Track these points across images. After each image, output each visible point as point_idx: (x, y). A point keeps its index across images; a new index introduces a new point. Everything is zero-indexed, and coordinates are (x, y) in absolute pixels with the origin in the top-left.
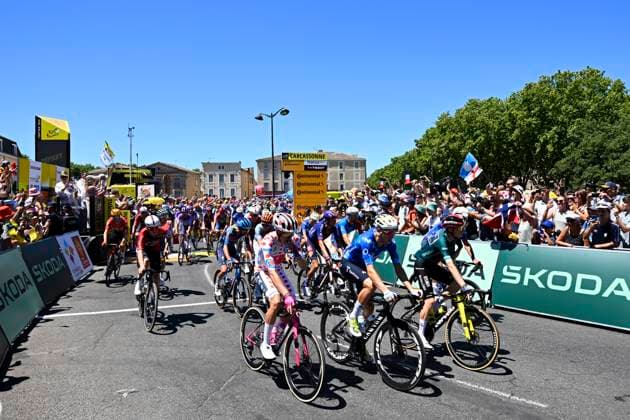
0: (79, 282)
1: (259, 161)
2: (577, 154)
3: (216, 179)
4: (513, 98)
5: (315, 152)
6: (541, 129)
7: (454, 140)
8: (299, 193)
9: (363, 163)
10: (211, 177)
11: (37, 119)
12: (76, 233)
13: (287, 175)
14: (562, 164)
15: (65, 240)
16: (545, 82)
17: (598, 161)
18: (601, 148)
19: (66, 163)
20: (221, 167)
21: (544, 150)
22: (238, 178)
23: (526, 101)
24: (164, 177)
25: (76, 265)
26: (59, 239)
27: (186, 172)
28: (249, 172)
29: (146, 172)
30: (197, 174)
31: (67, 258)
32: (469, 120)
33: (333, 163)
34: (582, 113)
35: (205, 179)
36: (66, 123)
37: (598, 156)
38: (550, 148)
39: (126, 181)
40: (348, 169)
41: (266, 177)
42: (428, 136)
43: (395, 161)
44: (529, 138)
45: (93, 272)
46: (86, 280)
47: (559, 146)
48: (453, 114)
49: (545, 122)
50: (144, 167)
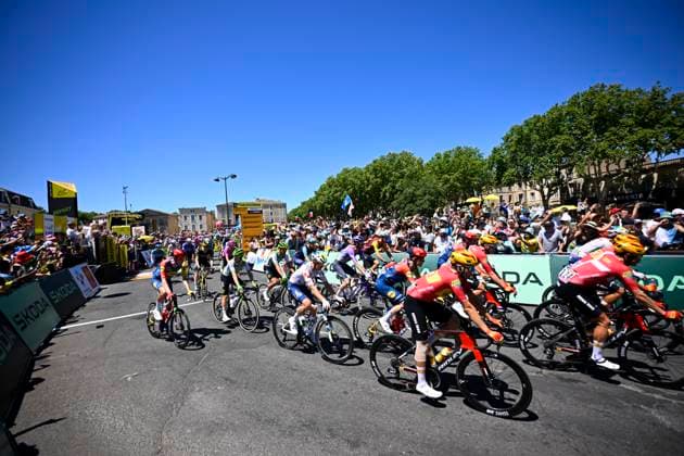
0: (89, 299)
1: (218, 206)
2: (402, 197)
3: (189, 218)
4: (367, 168)
5: (254, 201)
6: (383, 185)
7: (336, 192)
8: (246, 227)
9: (284, 206)
10: (185, 218)
11: (49, 183)
12: (85, 264)
13: (237, 217)
14: (394, 203)
15: (76, 271)
16: (383, 158)
17: (412, 201)
18: (414, 195)
19: (74, 212)
20: (192, 210)
21: (385, 196)
22: (204, 218)
23: (375, 170)
24: (151, 219)
25: (85, 287)
26: (72, 270)
27: (167, 215)
28: (212, 213)
29: (137, 216)
30: (175, 216)
31: (79, 283)
32: (344, 180)
33: (266, 206)
34: (402, 176)
35: (181, 219)
36: (73, 186)
37: (412, 199)
38: (387, 194)
39: (124, 223)
40: (275, 209)
41: (223, 216)
42: (322, 189)
43: (303, 203)
44: (377, 189)
45: (100, 290)
46: (94, 297)
47: (392, 194)
48: (335, 177)
49: (385, 181)
50: (135, 213)
